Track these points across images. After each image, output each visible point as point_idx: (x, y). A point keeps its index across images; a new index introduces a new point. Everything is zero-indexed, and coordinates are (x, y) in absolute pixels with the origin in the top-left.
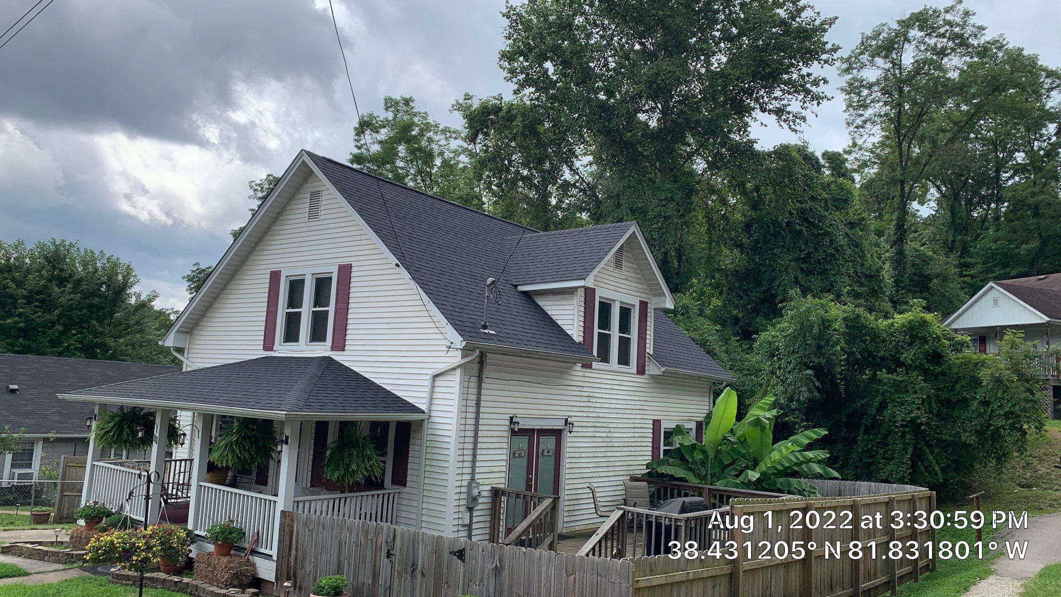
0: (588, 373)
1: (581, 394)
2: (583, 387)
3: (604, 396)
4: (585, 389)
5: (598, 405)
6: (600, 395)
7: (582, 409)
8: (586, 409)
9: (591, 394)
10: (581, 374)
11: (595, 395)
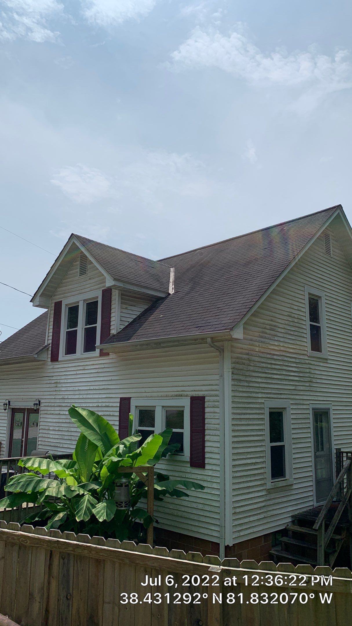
0: (57, 365)
1: (50, 381)
2: (53, 376)
3: (69, 381)
4: (54, 378)
5: (63, 389)
6: (66, 381)
7: (51, 393)
8: (54, 393)
9: (58, 381)
10: (51, 367)
11: (61, 381)
